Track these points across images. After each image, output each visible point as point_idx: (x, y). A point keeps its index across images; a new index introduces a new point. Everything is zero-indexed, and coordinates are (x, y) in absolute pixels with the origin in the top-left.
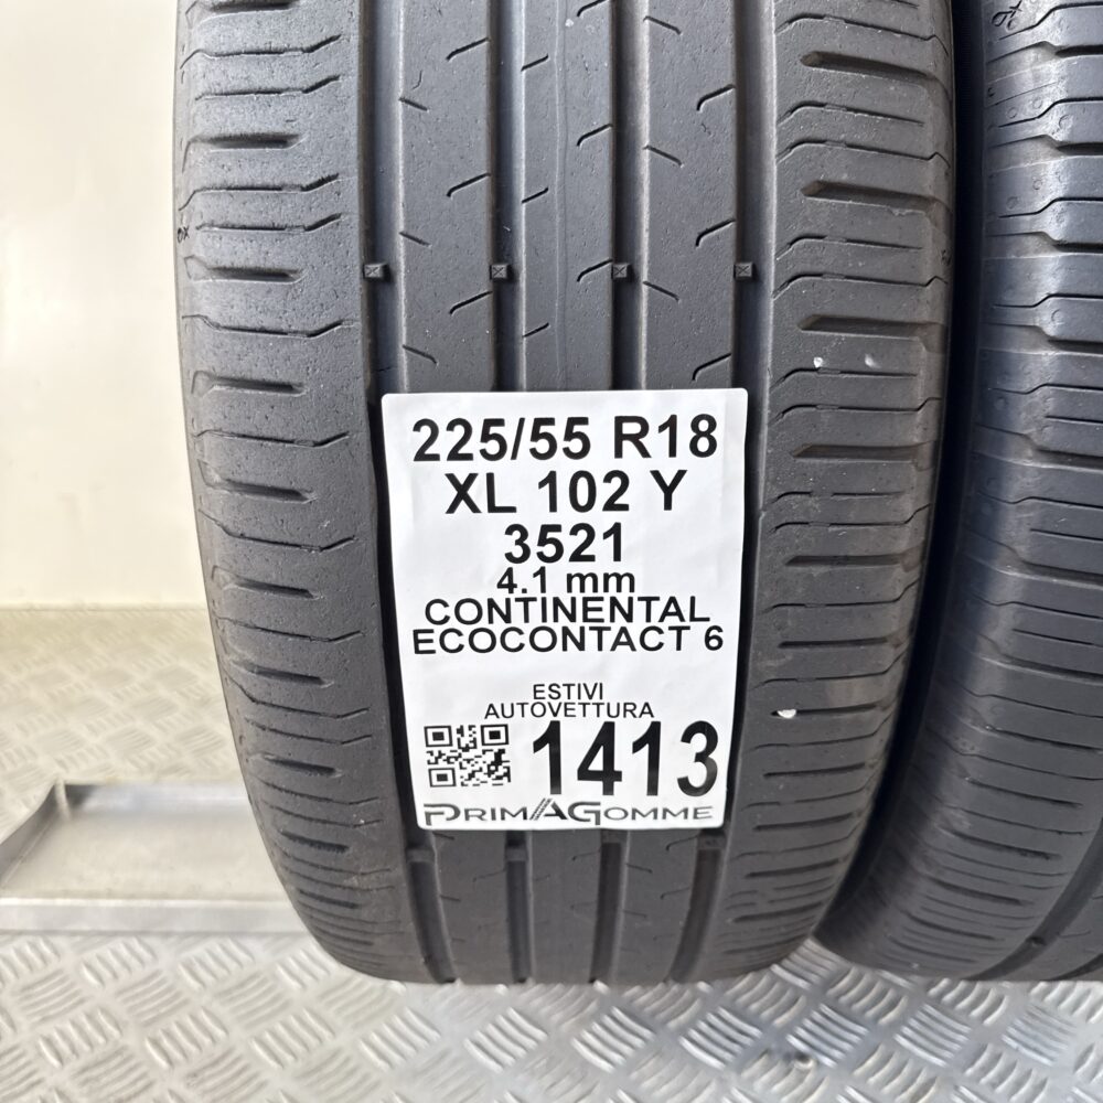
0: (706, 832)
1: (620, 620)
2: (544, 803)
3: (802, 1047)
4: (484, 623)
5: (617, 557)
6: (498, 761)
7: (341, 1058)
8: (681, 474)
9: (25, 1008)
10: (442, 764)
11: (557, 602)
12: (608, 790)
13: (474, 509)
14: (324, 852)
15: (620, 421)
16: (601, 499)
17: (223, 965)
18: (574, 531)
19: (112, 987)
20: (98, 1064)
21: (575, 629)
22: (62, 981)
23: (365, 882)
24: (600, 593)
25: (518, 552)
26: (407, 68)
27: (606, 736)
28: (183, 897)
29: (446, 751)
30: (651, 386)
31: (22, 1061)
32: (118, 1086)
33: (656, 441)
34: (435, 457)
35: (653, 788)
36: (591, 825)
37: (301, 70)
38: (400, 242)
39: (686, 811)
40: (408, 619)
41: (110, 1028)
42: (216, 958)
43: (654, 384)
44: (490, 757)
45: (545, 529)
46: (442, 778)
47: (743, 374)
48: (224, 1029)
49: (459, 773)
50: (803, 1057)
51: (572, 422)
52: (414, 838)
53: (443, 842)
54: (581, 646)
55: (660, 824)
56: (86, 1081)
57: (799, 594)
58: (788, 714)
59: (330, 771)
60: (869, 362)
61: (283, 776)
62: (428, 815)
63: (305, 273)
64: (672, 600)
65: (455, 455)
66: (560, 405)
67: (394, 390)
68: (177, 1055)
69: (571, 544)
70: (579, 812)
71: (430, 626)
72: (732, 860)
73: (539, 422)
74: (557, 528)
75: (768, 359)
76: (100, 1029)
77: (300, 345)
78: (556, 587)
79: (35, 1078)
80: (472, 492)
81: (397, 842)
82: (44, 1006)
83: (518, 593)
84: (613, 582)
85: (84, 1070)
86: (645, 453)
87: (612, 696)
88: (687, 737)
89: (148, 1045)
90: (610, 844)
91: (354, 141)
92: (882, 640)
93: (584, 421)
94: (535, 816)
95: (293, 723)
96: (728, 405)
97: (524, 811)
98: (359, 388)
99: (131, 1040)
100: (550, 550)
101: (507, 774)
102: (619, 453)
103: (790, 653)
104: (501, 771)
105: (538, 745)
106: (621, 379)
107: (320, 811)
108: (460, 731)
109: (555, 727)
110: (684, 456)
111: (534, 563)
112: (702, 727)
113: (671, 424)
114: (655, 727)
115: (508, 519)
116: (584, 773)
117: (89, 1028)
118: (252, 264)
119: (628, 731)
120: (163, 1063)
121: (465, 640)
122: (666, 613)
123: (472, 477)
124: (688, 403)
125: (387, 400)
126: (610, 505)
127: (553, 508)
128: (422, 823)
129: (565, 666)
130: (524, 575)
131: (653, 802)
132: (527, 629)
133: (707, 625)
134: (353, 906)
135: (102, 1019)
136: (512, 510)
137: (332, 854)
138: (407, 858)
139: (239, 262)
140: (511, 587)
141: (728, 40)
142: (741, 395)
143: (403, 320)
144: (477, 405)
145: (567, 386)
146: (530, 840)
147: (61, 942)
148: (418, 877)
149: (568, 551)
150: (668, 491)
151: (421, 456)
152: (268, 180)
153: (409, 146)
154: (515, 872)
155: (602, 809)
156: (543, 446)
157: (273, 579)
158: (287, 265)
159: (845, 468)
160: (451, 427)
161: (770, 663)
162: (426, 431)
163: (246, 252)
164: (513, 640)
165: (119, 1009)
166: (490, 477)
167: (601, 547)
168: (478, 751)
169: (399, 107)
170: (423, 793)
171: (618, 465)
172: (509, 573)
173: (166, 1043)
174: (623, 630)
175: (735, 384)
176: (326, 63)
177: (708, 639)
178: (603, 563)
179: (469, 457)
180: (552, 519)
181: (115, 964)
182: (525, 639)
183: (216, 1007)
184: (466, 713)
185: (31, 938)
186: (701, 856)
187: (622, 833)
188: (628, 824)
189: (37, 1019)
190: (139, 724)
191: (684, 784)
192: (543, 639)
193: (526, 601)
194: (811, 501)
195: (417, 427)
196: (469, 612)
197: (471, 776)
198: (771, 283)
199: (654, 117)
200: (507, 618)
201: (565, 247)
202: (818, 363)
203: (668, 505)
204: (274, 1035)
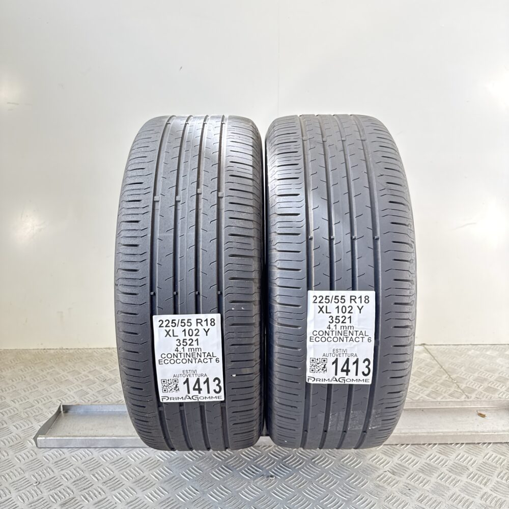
0: (222, 402)
1: (199, 357)
2: (187, 396)
3: (273, 474)
4: (172, 358)
5: (198, 345)
6: (176, 387)
7: (145, 478)
8: (209, 329)
9: (56, 467)
10: (165, 387)
11: (187, 354)
12: (200, 393)
13: (170, 336)
14: (141, 408)
15: (197, 320)
16: (194, 334)
17: (112, 456)
18: (189, 340)
19: (80, 462)
20: (78, 480)
21: (190, 359)
22: (66, 460)
23: (150, 415)
24: (195, 352)
25: (179, 344)
26: (159, 258)
27: (198, 381)
28: (101, 437)
29: (166, 385)
30: (203, 313)
31: (56, 480)
32: (84, 485)
33: (204, 323)
34: (163, 327)
35: (209, 392)
36: (197, 401)
37: (139, 258)
38: (157, 288)
39: (216, 397)
40: (157, 358)
41: (80, 472)
42: (110, 454)
43: (204, 313)
44: (175, 386)
45: (184, 340)
46: (165, 390)
47: (219, 311)
48: (113, 472)
49: (168, 389)
50: (272, 476)
51: (188, 320)
52: (159, 404)
53: (166, 405)
54: (192, 362)
55: (211, 400)
56: (75, 484)
57: (233, 352)
58: (234, 376)
59: (142, 389)
60: (243, 308)
61: (132, 391)
62: (162, 399)
63: (139, 295)
64: (209, 353)
65: (166, 326)
66: (186, 317)
67: (156, 315)
68: (100, 478)
69: (189, 342)
70: (194, 398)
71: (161, 359)
72: (228, 408)
73: (182, 320)
74: (186, 340)
75: (224, 308)
76: (78, 472)
77: (138, 307)
78: (186, 351)
79: (60, 484)
80: (170, 333)
81: (156, 405)
82: (61, 467)
83: (179, 352)
84: (197, 349)
85: (74, 482)
86: (202, 326)
87: (199, 372)
88: (214, 381)
89: (92, 476)
90: (201, 406)
91: (149, 271)
92: (252, 360)
93: (190, 320)
94: (185, 399)
95: (135, 379)
96: (217, 317)
97: (182, 398)
98: (149, 315)
99: (87, 475)
100: (185, 344)
101: (178, 390)
102: (197, 325)
103: (233, 363)
104: (177, 389)
105: (184, 383)
106: (197, 312)
107: (140, 398)
108: (168, 380)
109: (187, 379)
110: (209, 326)
111: (182, 346)
112: (216, 379)
113: (207, 320)
114: (208, 379)
115: (177, 338)
116: (194, 389)
117: (75, 472)
118: (130, 292)
119: (202, 380)
120: (96, 480)
121: (169, 361)
122: (208, 356)
123: (170, 330)
124: (209, 316)
125: (154, 317)
126: (196, 335)
127: (185, 336)
128: (161, 401)
129: (189, 366)
130: (180, 348)
131: (209, 395)
132: (181, 359)
133: (216, 358)
134: (147, 422)
135: (78, 470)
136: (177, 336)
137: (142, 408)
138: (158, 409)
139: (127, 292)
140: (178, 351)
141: (215, 253)
142: (219, 315)
143: (157, 302)
144: (171, 317)
145: (187, 313)
146: (184, 404)
147: (65, 450)
148: (160, 413)
149: (188, 344)
150: (207, 332)
151: (160, 326)
152: (133, 278)
153: (159, 272)
154: (181, 412)
155: (199, 397)
156: (183, 324)
157: (131, 350)
158: (136, 293)
159: (240, 328)
160: (166, 321)
161: (230, 365)
162: (161, 322)
163: (129, 290)
164: (178, 361)
165: (83, 467)
166: (173, 330)
167: (195, 343)
168: (172, 385)
169: (157, 265)
170: (161, 394)
171: (197, 328)
172: (177, 348)
173: (96, 475)
174: (200, 359)
175: (219, 312)
176: (144, 257)
177: (216, 360)
178: (195, 346)
179: (169, 326)
180: (185, 338)
181: (81, 456)
182: (181, 361)
183: (110, 466)
184: (170, 376)
185: (56, 449)
186: (222, 408)
187: (204, 402)
188: (204, 400)
189: (60, 470)
190: (84, 388)
191: (215, 391)
192: (184, 361)
193: (181, 354)
194: (234, 334)
195: (159, 321)
196: (169, 356)
197: (171, 390)
198: (224, 295)
199: (202, 267)
200: (177, 357)
201: (187, 289)
202: (233, 309)
203: (207, 335)
204: (127, 473)
